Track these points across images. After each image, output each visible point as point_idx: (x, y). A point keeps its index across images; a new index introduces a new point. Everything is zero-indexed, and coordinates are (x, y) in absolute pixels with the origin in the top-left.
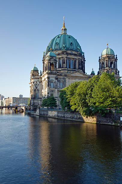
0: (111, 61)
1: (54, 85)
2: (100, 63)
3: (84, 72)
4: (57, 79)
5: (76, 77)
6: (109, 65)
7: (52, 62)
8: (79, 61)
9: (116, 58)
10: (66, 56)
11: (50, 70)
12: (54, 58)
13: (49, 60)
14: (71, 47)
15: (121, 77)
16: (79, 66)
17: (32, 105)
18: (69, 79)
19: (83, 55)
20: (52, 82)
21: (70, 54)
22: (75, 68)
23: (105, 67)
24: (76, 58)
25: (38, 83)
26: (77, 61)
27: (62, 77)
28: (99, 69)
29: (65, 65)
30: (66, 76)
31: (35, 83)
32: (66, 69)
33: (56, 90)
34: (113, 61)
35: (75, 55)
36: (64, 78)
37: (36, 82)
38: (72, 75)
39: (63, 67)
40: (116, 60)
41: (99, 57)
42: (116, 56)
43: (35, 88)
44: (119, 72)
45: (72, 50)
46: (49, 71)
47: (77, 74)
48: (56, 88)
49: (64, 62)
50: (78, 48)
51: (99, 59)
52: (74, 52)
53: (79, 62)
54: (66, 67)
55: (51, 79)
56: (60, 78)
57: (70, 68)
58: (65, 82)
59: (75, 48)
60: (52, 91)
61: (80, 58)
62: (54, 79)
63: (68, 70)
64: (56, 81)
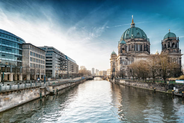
0: (173, 43)
1: (125, 63)
2: (162, 45)
3: (149, 53)
4: (127, 58)
5: (142, 57)
6: (171, 46)
7: (123, 47)
9: (178, 39)
10: (134, 42)
11: (122, 53)
12: (124, 45)
13: (121, 46)
14: (138, 36)
15: (182, 55)
16: (144, 49)
18: (136, 58)
19: (149, 41)
20: (123, 61)
21: (137, 41)
22: (141, 50)
23: (167, 47)
24: (142, 43)
25: (115, 62)
26: (143, 46)
28: (162, 49)
29: (133, 49)
30: (134, 56)
31: (113, 62)
32: (135, 51)
34: (175, 43)
35: (141, 41)
36: (132, 58)
38: (138, 55)
39: (132, 51)
40: (178, 41)
41: (162, 41)
42: (178, 38)
43: (113, 65)
44: (180, 50)
45: (139, 38)
46: (122, 54)
47: (143, 54)
48: (126, 65)
49: (133, 47)
50: (144, 36)
51: (162, 42)
52: (140, 39)
53: (144, 46)
54: (135, 50)
55: (122, 59)
57: (137, 50)
58: (133, 60)
59: (141, 36)
60: (124, 67)
61: (145, 43)
62: (125, 59)
63: (136, 52)
64: (127, 60)
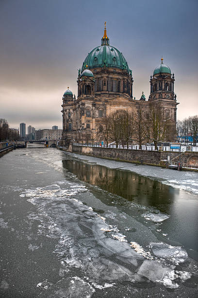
0: (166, 82)
1: (91, 114)
2: (151, 85)
3: (132, 97)
4: (94, 105)
5: (120, 104)
6: (163, 87)
7: (87, 83)
8: (124, 82)
9: (173, 77)
10: (107, 75)
11: (85, 94)
12: (90, 78)
14: (115, 64)
15: (178, 103)
16: (124, 88)
17: (65, 139)
18: (110, 105)
19: (131, 74)
20: (88, 110)
21: (113, 73)
22: (119, 91)
23: (158, 89)
24: (121, 78)
25: (71, 111)
26: (122, 83)
27: (102, 103)
28: (151, 92)
29: (105, 88)
30: (106, 101)
32: (107, 92)
33: (94, 120)
34: (169, 82)
35: (119, 73)
36: (103, 105)
37: (69, 110)
38: (114, 100)
39: (103, 90)
40: (173, 81)
41: (151, 77)
42: (173, 75)
43: (67, 117)
44: (176, 96)
45: (116, 67)
46: (85, 96)
47: (121, 99)
48: (93, 118)
49: (105, 84)
50: (123, 64)
51: (151, 79)
52: (118, 70)
54: (107, 90)
55: (86, 105)
56: (99, 105)
57: (112, 91)
58: (106, 109)
59: (119, 64)
60: (89, 121)
61: (126, 78)
62: (91, 106)
63: (111, 94)
64: (94, 108)
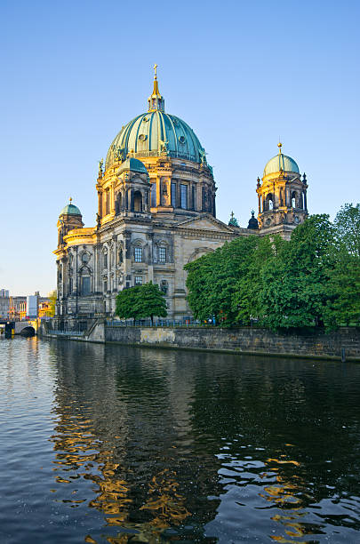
0: (293, 190)
1: (143, 254)
2: (260, 196)
4: (151, 235)
5: (202, 233)
7: (136, 186)
8: (203, 188)
9: (305, 181)
10: (170, 173)
11: (132, 210)
12: (143, 176)
13: (130, 181)
14: (182, 150)
16: (203, 203)
18: (183, 237)
20: (139, 247)
21: (181, 169)
22: (193, 210)
23: (277, 205)
24: (195, 179)
25: (90, 249)
26: (199, 190)
27: (164, 232)
29: (167, 200)
30: (174, 228)
31: (81, 249)
32: (172, 210)
33: (151, 268)
34: (298, 191)
35: (193, 171)
36: (168, 236)
37: (84, 247)
38: (190, 226)
39: (161, 205)
40: (304, 186)
41: (259, 180)
42: (305, 176)
43: (80, 263)
45: (186, 158)
46: (131, 214)
47: (205, 225)
48: (149, 263)
49: (166, 191)
51: (259, 185)
52: (189, 164)
53: (204, 193)
54: (171, 206)
55: (135, 236)
56: (159, 235)
57: (180, 207)
58: (173, 245)
59: (192, 152)
60: (140, 271)
61: (206, 180)
62: (143, 237)
63: (177, 214)
64: (151, 242)
